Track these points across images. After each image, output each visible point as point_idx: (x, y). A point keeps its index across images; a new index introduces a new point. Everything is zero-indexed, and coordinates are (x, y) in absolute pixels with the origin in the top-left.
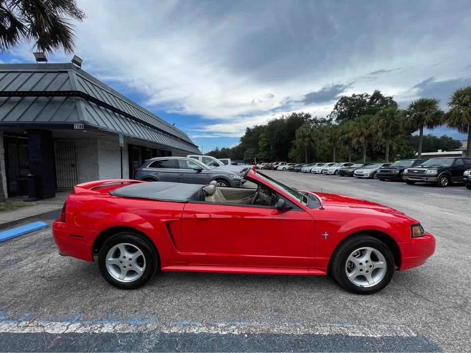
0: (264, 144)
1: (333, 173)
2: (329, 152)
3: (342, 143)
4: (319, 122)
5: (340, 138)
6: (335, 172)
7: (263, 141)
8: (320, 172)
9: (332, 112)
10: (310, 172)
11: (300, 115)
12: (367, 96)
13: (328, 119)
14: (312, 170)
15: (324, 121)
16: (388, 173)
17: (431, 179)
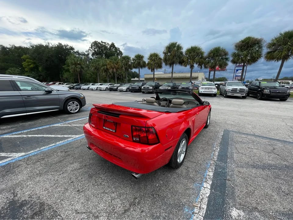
0: (30, 65)
1: (105, 89)
2: (94, 76)
3: (103, 71)
4: (80, 54)
5: (102, 68)
6: (106, 89)
7: (28, 62)
8: (96, 89)
9: (89, 50)
10: (88, 89)
11: (66, 46)
12: (108, 44)
13: (87, 53)
14: (90, 88)
15: (84, 55)
16: (135, 89)
17: (151, 91)
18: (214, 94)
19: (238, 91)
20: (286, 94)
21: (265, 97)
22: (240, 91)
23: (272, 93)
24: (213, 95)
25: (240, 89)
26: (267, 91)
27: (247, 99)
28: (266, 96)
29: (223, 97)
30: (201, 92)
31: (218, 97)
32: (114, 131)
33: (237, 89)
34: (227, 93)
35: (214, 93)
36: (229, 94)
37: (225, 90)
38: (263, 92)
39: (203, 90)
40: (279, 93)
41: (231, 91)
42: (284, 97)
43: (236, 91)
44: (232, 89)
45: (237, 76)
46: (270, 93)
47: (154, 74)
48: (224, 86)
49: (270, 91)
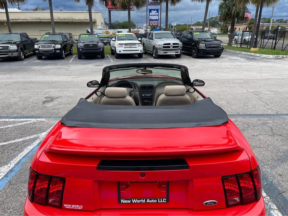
17: (15, 54)
18: (139, 54)
19: (171, 48)
20: (220, 48)
21: (202, 54)
22: (173, 47)
23: (208, 47)
24: (137, 55)
25: (174, 44)
26: (202, 46)
27: (182, 58)
28: (203, 52)
29: (153, 58)
30: (120, 51)
31: (145, 58)
32: (164, 201)
33: (169, 44)
34: (157, 52)
35: (139, 52)
36: (161, 53)
37: (154, 46)
38: (199, 47)
39: (123, 49)
40: (214, 47)
41: (164, 47)
42: (219, 52)
43: (169, 47)
44: (164, 44)
45: (151, 20)
46: (206, 49)
47: (7, 13)
48: (151, 40)
49: (206, 46)
